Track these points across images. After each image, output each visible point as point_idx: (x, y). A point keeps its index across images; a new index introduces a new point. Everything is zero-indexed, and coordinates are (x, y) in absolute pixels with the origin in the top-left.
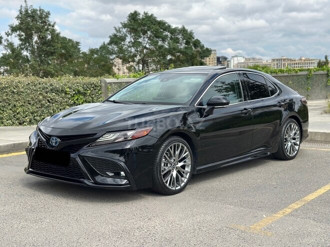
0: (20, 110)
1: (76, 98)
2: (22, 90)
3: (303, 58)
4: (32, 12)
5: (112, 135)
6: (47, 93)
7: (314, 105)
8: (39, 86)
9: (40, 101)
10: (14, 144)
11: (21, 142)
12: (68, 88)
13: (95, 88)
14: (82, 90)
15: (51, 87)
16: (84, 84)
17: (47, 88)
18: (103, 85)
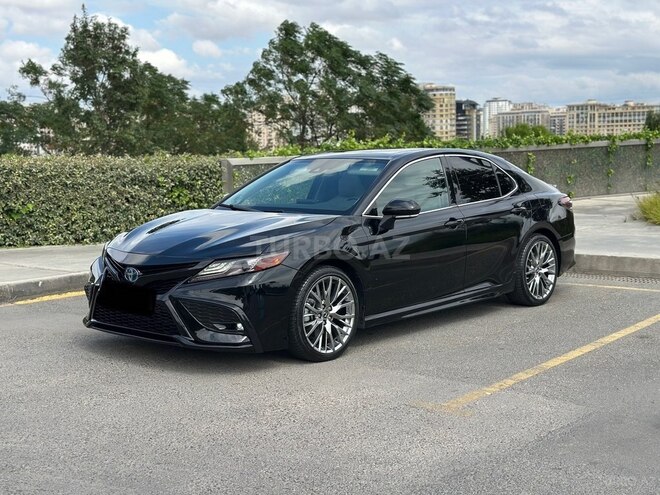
0: (77, 216)
1: (176, 194)
2: (80, 181)
3: (632, 104)
4: (95, 29)
5: (223, 264)
6: (124, 185)
7: (618, 203)
8: (109, 173)
9: (112, 200)
10: (71, 278)
11: (82, 273)
12: (163, 175)
13: (210, 175)
14: (186, 179)
15: (132, 175)
16: (191, 169)
17: (125, 177)
18: (225, 169)
